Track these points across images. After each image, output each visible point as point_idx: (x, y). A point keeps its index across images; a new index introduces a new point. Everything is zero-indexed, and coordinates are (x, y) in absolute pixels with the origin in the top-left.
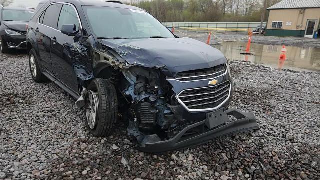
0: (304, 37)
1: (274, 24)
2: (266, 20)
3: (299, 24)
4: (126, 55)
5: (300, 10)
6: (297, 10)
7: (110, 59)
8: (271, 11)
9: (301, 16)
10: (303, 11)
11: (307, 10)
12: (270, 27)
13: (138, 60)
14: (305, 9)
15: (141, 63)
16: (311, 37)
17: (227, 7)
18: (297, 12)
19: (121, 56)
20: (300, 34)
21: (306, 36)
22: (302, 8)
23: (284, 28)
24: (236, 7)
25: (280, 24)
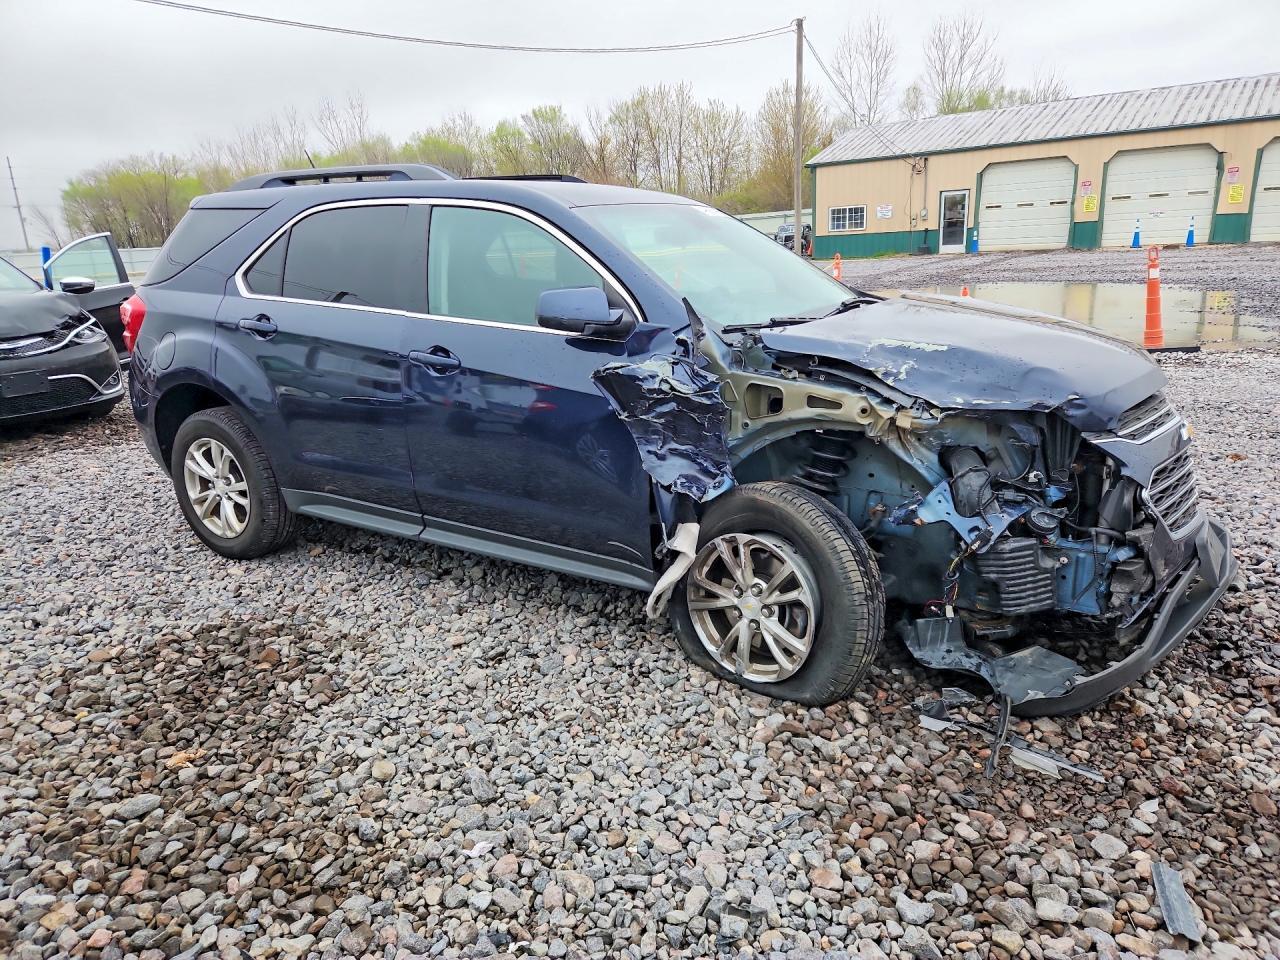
0: (936, 251)
1: (838, 216)
2: (810, 202)
3: (917, 209)
4: (902, 376)
5: (911, 161)
6: (901, 162)
7: (845, 402)
8: (818, 171)
9: (919, 180)
10: (922, 163)
11: (932, 160)
12: (824, 228)
13: (961, 388)
14: (925, 156)
15: (979, 396)
16: (960, 248)
17: (642, 164)
18: (904, 167)
19: (890, 382)
20: (924, 244)
21: (944, 249)
22: (916, 155)
23: (871, 226)
24: (673, 162)
25: (857, 214)
